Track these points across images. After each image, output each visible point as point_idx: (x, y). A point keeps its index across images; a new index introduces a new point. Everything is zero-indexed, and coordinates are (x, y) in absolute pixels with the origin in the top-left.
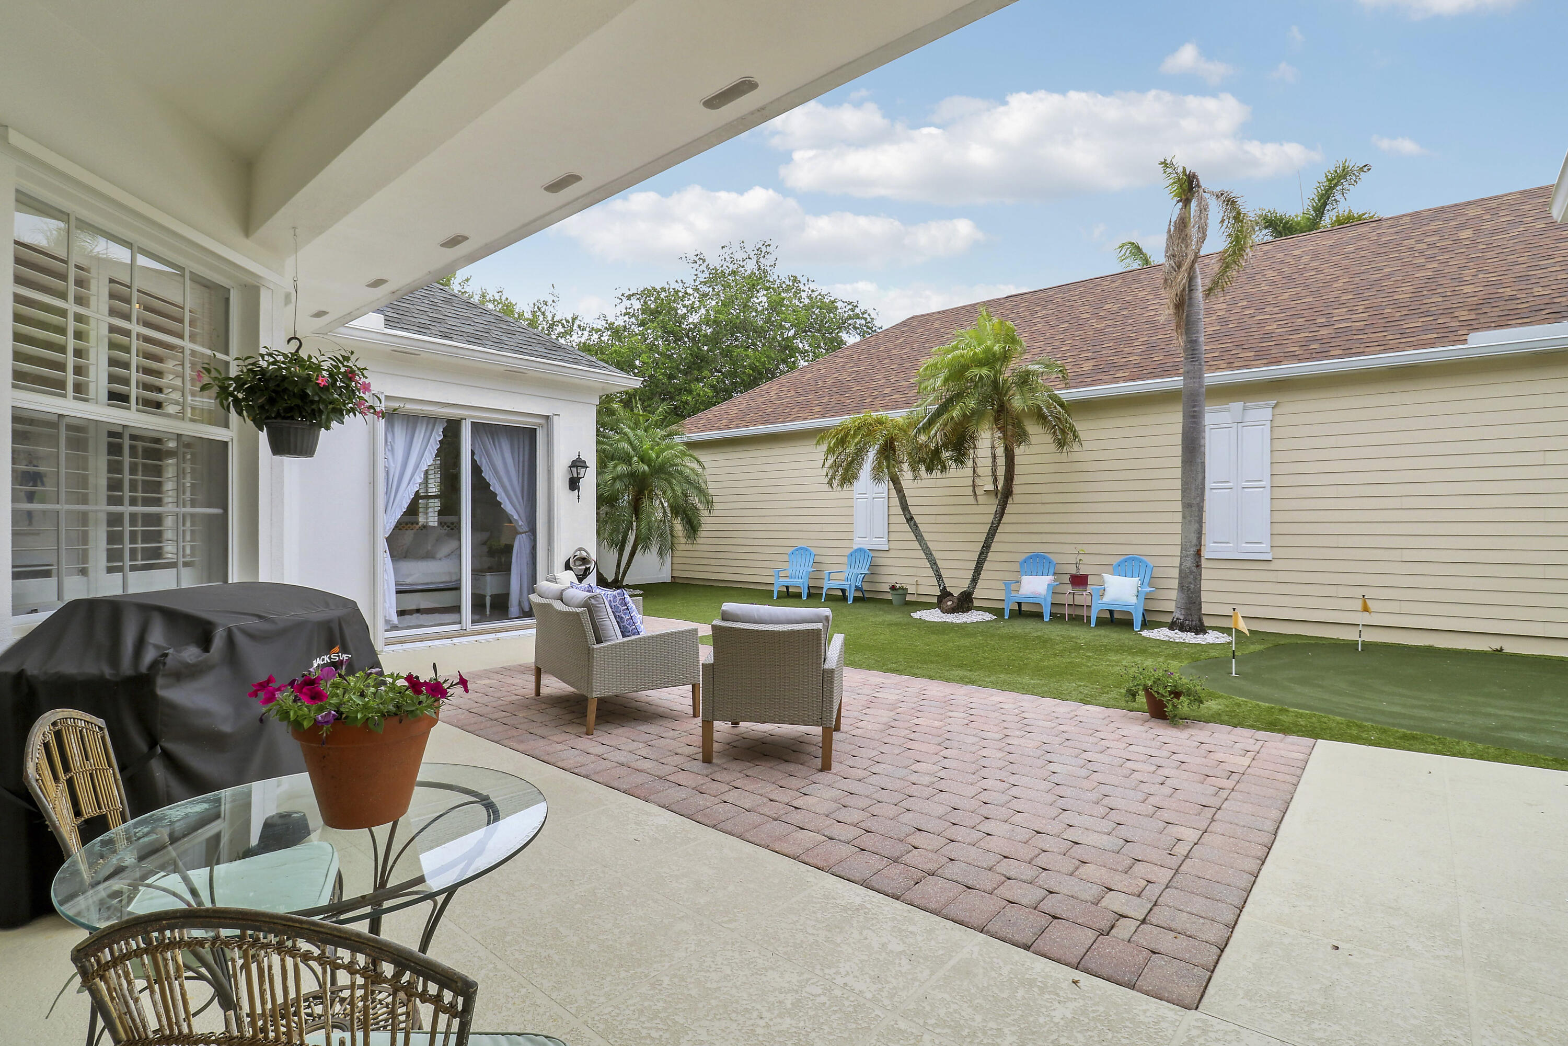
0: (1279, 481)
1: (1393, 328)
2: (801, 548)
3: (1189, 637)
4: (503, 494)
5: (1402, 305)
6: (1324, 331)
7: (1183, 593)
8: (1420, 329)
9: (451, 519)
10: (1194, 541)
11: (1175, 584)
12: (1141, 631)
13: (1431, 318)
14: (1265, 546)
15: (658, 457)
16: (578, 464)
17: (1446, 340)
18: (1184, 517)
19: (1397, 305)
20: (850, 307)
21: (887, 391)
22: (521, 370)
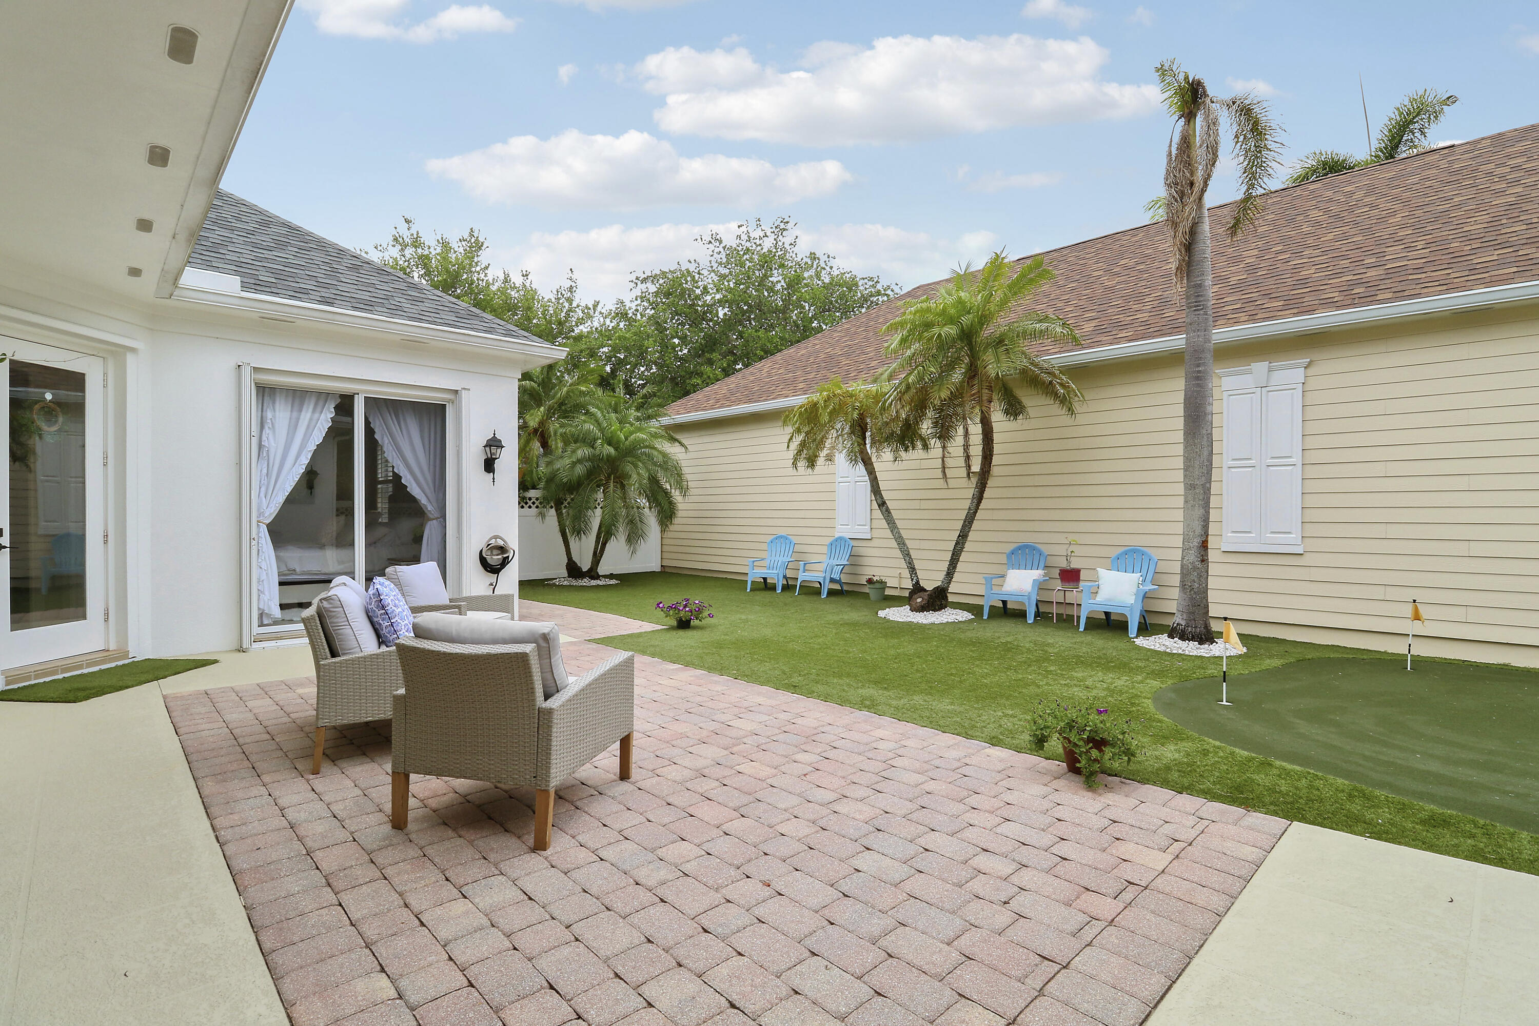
0: (1313, 457)
1: (1460, 264)
2: (781, 537)
3: (1191, 648)
4: (409, 477)
5: (1474, 237)
6: (1372, 273)
7: (1185, 593)
8: (1495, 263)
9: (344, 504)
10: (1199, 530)
11: (1176, 580)
12: (1136, 637)
13: (1511, 250)
14: (1295, 537)
15: (626, 439)
16: (494, 444)
17: (1528, 273)
18: (1186, 502)
19: (1468, 238)
20: (871, 283)
21: (874, 364)
22: (419, 340)
